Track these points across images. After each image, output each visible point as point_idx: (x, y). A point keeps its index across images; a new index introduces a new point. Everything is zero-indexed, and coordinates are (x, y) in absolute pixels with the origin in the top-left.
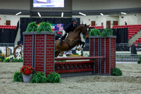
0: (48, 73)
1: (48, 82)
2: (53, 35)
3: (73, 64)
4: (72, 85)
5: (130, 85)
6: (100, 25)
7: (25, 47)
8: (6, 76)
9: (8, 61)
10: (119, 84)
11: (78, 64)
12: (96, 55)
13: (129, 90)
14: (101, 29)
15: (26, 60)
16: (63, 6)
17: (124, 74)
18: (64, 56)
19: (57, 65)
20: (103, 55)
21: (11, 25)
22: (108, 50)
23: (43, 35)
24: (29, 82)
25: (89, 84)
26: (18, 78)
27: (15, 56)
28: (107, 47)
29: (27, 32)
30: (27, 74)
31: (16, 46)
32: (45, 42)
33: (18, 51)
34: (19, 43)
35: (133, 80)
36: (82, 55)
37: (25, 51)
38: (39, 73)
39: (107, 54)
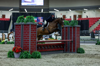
0: (32, 52)
1: (32, 58)
2: (36, 25)
3: (50, 45)
4: (49, 60)
5: (91, 59)
6: (69, 18)
7: (16, 33)
8: (2, 54)
9: (4, 43)
10: (83, 59)
11: (53, 45)
12: (66, 39)
13: (90, 63)
14: (70, 20)
15: (16, 42)
16: (43, 5)
17: (86, 52)
18: (44, 40)
19: (38, 46)
20: (71, 39)
21: (6, 18)
22: (74, 36)
23: (29, 25)
24: (19, 58)
25: (61, 59)
26: (11, 55)
27: (9, 40)
28: (74, 33)
29: (17, 23)
30: (17, 52)
31: (9, 32)
32: (30, 30)
33: (11, 36)
34: (11, 31)
35: (92, 56)
36: (56, 39)
37: (16, 36)
38: (26, 52)
39: (74, 38)
